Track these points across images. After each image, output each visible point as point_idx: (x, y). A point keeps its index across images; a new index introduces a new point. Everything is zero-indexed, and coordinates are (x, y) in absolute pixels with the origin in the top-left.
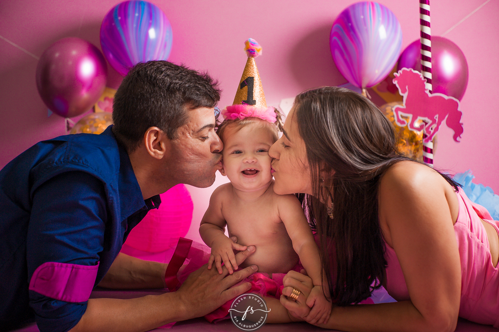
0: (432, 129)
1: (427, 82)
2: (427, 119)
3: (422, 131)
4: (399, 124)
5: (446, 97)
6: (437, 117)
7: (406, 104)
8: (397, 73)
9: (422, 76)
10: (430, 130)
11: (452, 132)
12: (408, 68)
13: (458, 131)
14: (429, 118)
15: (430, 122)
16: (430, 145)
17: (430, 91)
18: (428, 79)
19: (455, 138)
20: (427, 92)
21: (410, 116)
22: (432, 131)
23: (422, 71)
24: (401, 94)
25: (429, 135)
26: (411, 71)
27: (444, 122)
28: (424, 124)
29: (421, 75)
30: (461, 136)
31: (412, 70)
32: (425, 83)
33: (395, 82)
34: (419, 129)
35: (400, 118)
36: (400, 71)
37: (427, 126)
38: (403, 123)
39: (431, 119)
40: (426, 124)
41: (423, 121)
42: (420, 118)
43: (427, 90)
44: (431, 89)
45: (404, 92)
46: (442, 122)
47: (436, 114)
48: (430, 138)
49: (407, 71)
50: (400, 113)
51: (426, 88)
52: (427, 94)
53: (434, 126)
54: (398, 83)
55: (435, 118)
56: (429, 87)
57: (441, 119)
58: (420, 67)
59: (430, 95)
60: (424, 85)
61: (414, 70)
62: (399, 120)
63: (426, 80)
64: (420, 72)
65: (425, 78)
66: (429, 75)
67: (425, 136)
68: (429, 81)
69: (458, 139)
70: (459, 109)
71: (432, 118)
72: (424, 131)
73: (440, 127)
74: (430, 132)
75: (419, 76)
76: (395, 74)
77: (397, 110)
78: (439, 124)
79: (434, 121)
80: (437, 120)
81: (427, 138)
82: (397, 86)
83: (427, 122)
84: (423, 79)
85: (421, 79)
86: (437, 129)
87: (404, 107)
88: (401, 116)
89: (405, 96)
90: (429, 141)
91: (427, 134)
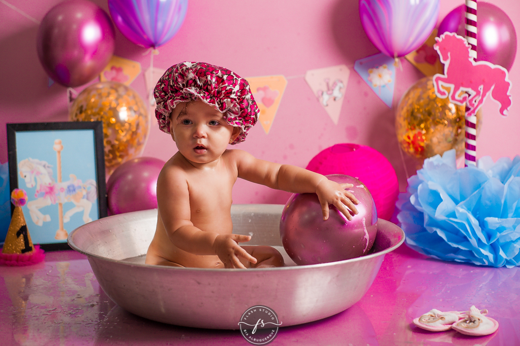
0: (475, 101)
2: (470, 90)
3: (464, 104)
4: (439, 95)
5: (492, 66)
6: (481, 88)
7: (447, 73)
8: (439, 37)
9: (466, 43)
10: (474, 102)
11: (498, 105)
12: (451, 32)
13: (505, 103)
14: (472, 89)
15: (473, 93)
16: (473, 119)
18: (472, 45)
19: (501, 111)
20: (471, 60)
21: (452, 86)
22: (476, 104)
23: (466, 36)
24: (442, 61)
25: (472, 109)
26: (454, 36)
27: (489, 94)
28: (467, 95)
29: (465, 40)
30: (508, 109)
31: (456, 35)
33: (437, 48)
34: (462, 101)
35: (441, 89)
36: (443, 36)
37: (471, 97)
38: (443, 94)
39: (475, 90)
40: (469, 95)
41: (466, 92)
42: (462, 89)
43: (471, 57)
44: (476, 57)
45: (445, 59)
46: (487, 94)
47: (480, 85)
48: (474, 111)
49: (450, 36)
50: (440, 83)
51: (470, 55)
52: (471, 62)
53: (478, 99)
54: (439, 49)
55: (479, 89)
56: (473, 54)
57: (485, 91)
58: (464, 33)
59: (474, 64)
62: (439, 91)
64: (464, 37)
65: (469, 44)
66: (474, 41)
67: (467, 109)
68: (474, 48)
69: (505, 112)
70: (507, 79)
72: (466, 104)
73: (485, 99)
74: (474, 104)
75: (463, 42)
76: (437, 38)
77: (438, 80)
78: (484, 95)
79: (478, 93)
80: (482, 91)
81: (470, 112)
82: (439, 52)
83: (470, 93)
84: (467, 45)
85: (464, 45)
86: (481, 102)
87: (446, 76)
88: (442, 86)
89: (447, 64)
90: (473, 115)
91: (470, 107)
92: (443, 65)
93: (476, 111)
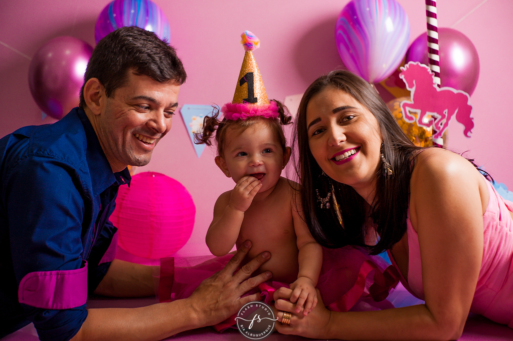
0: (441, 124)
1: (435, 76)
2: (436, 114)
3: (431, 127)
4: (407, 120)
5: (455, 91)
6: (446, 112)
7: (414, 100)
8: (404, 67)
9: (429, 70)
10: (439, 125)
11: (462, 127)
12: (415, 62)
13: (469, 126)
14: (438, 113)
15: (439, 117)
16: (440, 141)
17: (439, 86)
18: (435, 72)
19: (465, 133)
20: (435, 86)
21: (419, 111)
22: (442, 127)
23: (429, 65)
24: (408, 88)
25: (438, 131)
26: (418, 64)
27: (454, 117)
28: (433, 119)
29: (428, 68)
30: (472, 130)
31: (420, 64)
32: (433, 77)
33: (402, 77)
34: (428, 125)
35: (408, 114)
36: (407, 65)
37: (437, 121)
38: (411, 119)
40: (435, 119)
41: (433, 117)
42: (428, 114)
43: (434, 84)
44: (440, 83)
45: (411, 86)
46: (452, 117)
47: (445, 109)
48: (440, 134)
49: (413, 65)
50: (408, 109)
51: (434, 82)
52: (435, 89)
53: (444, 121)
54: (405, 77)
55: (444, 113)
56: (437, 80)
57: (450, 114)
58: (427, 60)
59: (438, 89)
60: (432, 79)
61: (421, 63)
63: (434, 73)
65: (433, 71)
66: (437, 69)
67: (434, 132)
68: (437, 75)
69: (469, 134)
70: (469, 103)
71: (441, 113)
72: (433, 127)
73: (449, 122)
74: (440, 127)
75: (426, 69)
76: (402, 68)
77: (405, 105)
78: (448, 119)
79: (443, 117)
80: (446, 115)
81: (436, 134)
82: (404, 81)
83: (436, 117)
84: (431, 73)
85: (428, 72)
86: (446, 125)
87: (412, 102)
88: (409, 111)
89: (413, 91)
90: (439, 137)
91: (437, 130)
92: (410, 92)
93: (442, 134)
